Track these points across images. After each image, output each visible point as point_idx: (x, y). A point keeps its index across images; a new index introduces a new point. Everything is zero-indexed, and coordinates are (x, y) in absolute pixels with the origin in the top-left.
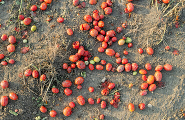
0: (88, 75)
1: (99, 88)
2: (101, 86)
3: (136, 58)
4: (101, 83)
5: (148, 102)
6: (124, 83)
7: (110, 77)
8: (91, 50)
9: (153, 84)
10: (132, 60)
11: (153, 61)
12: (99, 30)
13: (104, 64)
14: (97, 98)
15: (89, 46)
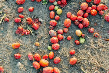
0: (45, 6)
1: (33, 16)
2: (35, 17)
3: (65, 49)
4: (38, 18)
5: (22, 62)
6: (39, 38)
7: (44, 25)
8: (68, 6)
9: (40, 64)
10: (62, 45)
11: (64, 66)
12: (88, 11)
13: (56, 18)
14: (24, 15)
15: (72, 4)
